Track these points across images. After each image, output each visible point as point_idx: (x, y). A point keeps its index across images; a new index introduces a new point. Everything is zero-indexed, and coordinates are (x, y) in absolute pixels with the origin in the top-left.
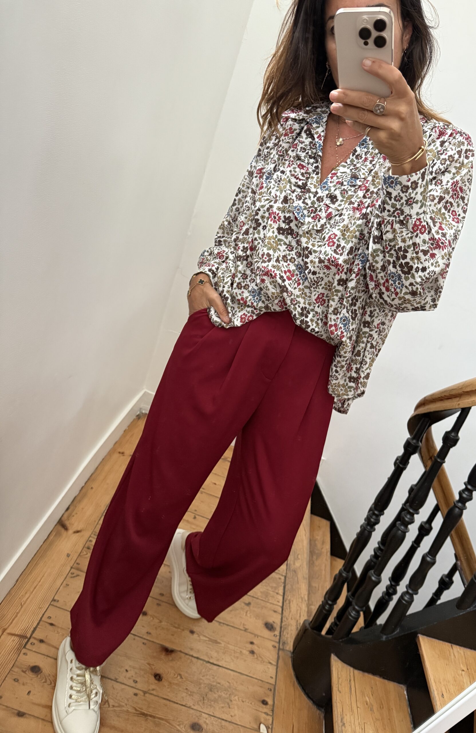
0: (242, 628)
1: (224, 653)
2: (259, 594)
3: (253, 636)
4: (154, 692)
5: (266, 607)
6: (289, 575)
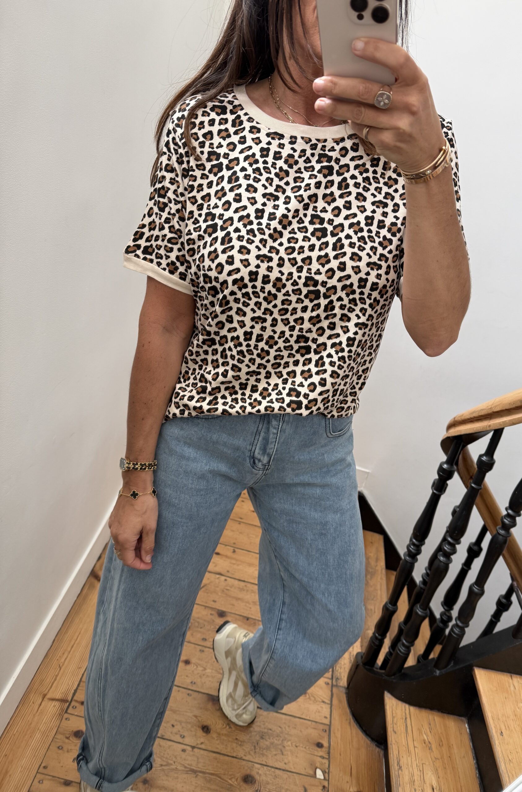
4: (203, 746)
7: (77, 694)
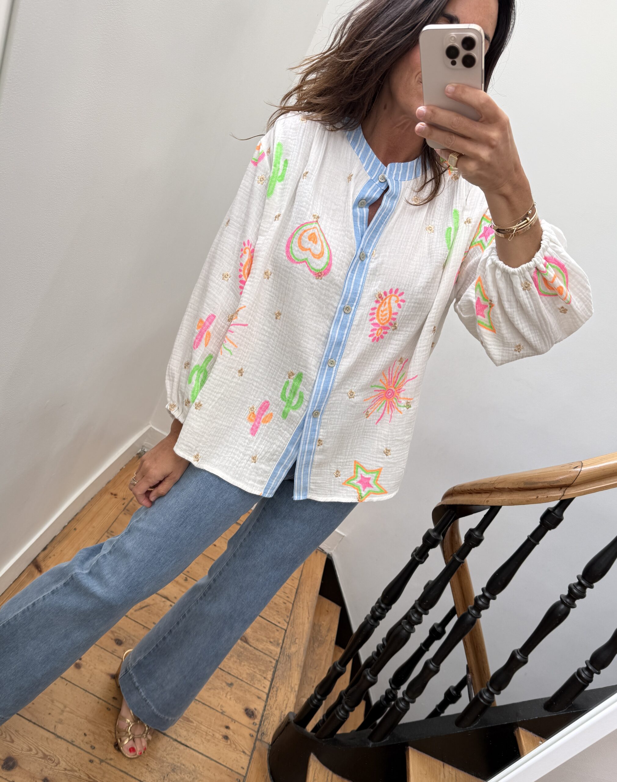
0: (219, 709)
1: (195, 733)
2: (245, 676)
3: (230, 720)
4: (112, 763)
5: (249, 691)
6: (280, 660)
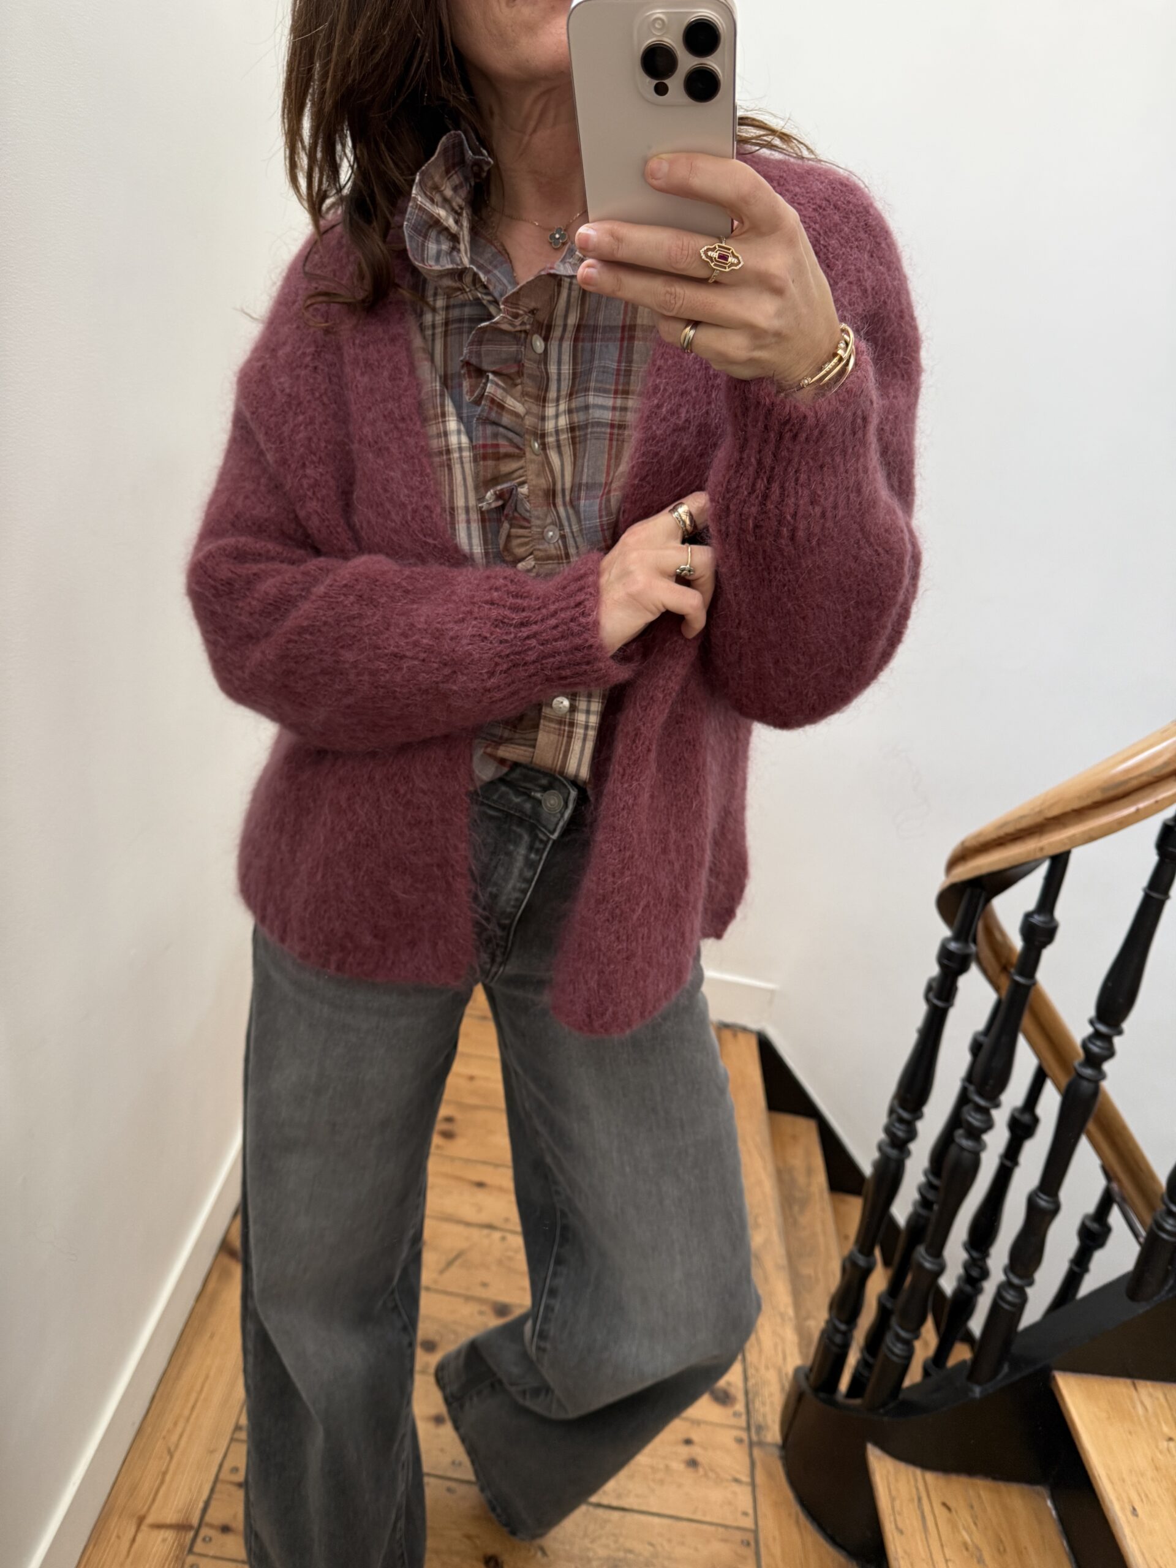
3: (689, 1424)
7: (210, 1511)
